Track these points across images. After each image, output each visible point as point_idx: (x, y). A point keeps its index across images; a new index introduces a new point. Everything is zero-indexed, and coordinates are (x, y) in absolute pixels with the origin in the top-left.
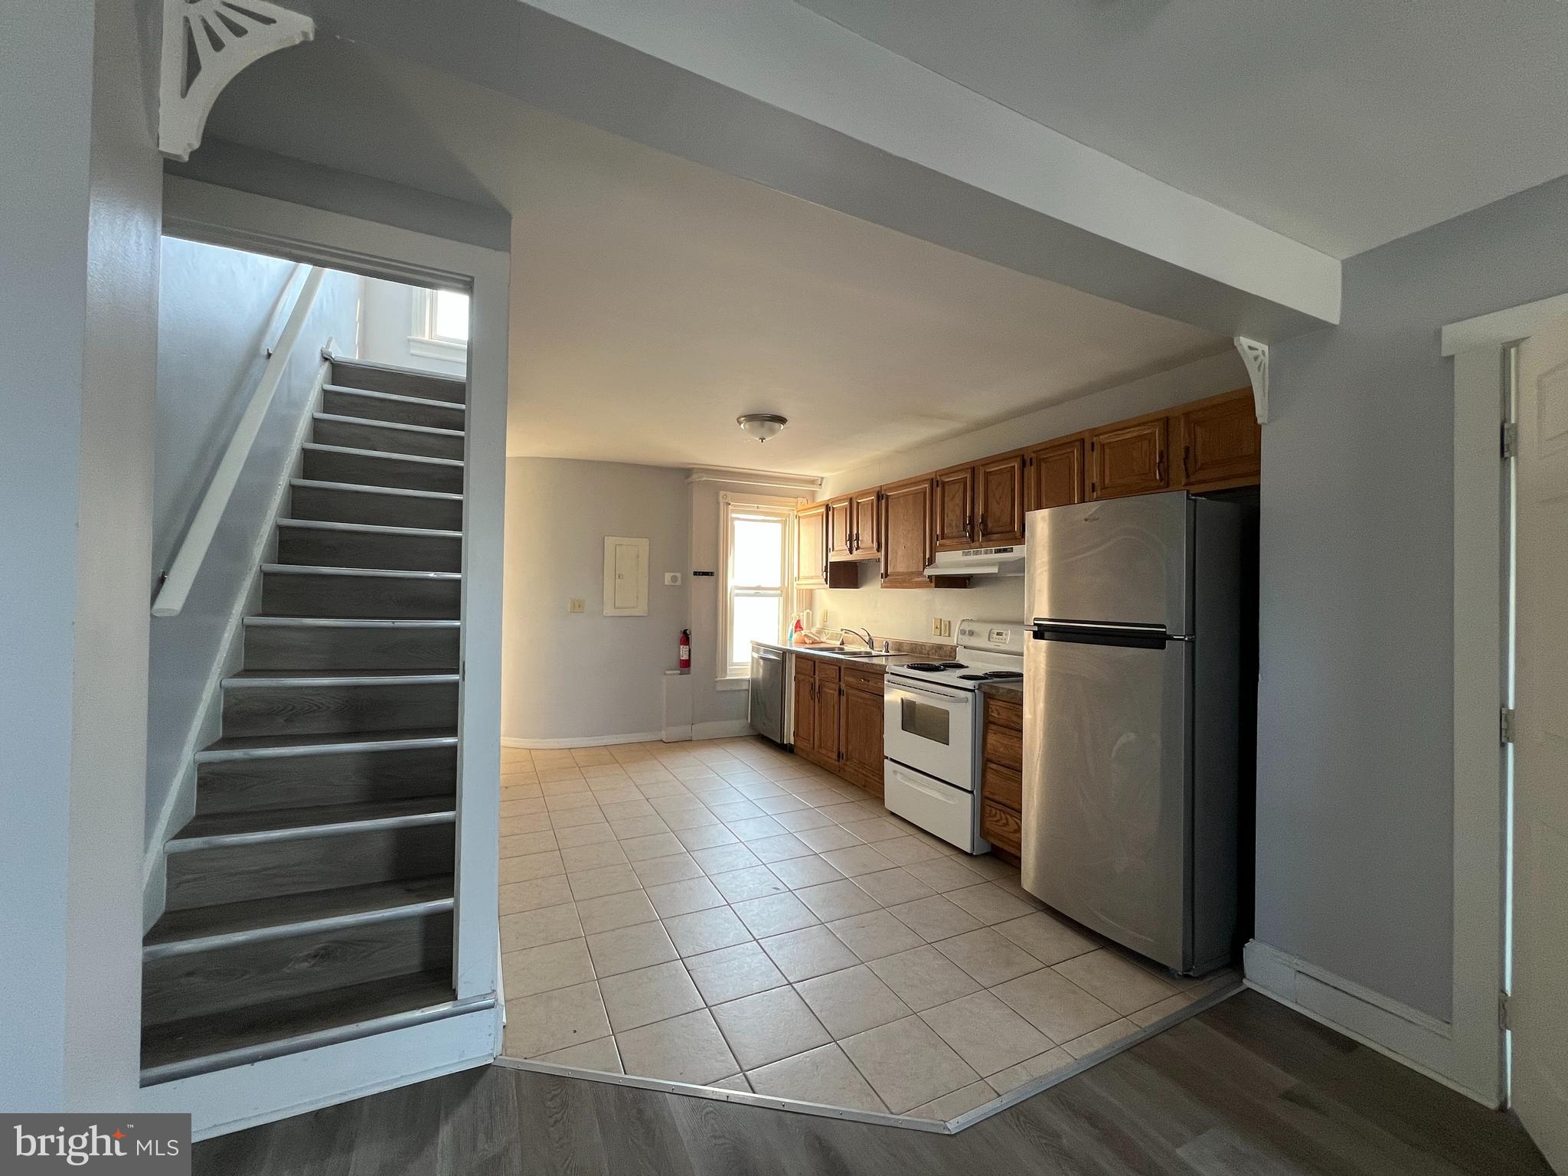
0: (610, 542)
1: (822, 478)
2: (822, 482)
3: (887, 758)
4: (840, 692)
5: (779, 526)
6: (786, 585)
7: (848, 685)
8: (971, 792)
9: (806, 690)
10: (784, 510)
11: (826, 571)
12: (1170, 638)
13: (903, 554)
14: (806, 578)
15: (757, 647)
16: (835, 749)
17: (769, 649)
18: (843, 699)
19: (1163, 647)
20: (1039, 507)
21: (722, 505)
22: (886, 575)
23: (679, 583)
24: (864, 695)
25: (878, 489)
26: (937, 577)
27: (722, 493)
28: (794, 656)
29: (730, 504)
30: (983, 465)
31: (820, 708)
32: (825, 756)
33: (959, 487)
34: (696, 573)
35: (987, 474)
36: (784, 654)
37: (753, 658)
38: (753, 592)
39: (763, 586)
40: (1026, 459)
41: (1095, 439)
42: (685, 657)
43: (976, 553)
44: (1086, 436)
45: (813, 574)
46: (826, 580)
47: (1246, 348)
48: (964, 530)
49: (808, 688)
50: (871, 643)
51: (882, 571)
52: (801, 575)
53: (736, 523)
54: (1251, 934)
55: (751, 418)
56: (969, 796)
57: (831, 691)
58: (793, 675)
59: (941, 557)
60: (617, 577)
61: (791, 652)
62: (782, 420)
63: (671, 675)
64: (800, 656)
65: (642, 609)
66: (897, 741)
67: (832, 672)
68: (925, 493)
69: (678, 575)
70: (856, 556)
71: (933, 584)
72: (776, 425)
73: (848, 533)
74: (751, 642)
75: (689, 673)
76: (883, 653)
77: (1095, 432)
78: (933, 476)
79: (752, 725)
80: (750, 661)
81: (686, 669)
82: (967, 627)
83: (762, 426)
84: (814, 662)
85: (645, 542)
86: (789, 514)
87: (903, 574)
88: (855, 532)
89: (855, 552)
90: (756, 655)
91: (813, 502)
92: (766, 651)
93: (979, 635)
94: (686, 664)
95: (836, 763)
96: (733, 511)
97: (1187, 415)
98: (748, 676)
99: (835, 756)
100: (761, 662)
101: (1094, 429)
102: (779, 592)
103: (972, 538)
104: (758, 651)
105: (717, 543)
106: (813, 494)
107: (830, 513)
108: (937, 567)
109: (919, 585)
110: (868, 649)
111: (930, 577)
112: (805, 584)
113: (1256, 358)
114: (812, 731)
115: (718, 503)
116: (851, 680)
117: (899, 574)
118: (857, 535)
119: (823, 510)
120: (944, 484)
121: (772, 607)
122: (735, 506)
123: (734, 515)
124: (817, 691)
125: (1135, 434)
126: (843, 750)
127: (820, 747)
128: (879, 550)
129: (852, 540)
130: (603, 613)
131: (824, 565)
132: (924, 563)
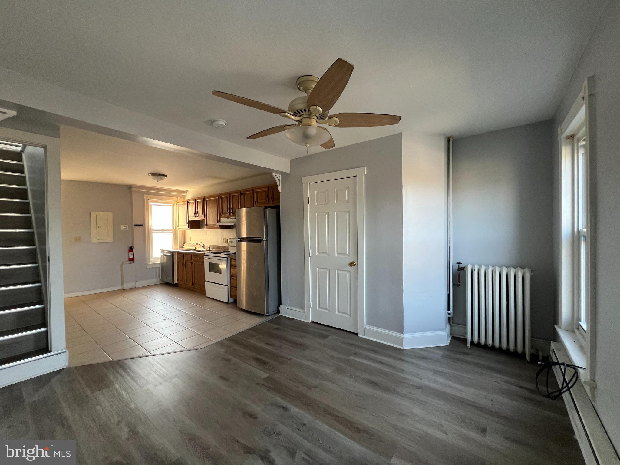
0: (93, 214)
1: (187, 191)
2: (187, 192)
3: (206, 281)
4: (192, 263)
5: (171, 207)
6: (175, 228)
7: (195, 261)
8: (227, 286)
9: (181, 264)
10: (173, 202)
11: (188, 223)
12: (263, 240)
13: (212, 218)
14: (181, 226)
15: (163, 251)
16: (191, 282)
17: (167, 252)
18: (193, 265)
19: (261, 242)
20: (245, 207)
21: (145, 200)
22: (207, 225)
23: (127, 229)
24: (199, 263)
25: (204, 197)
26: (221, 226)
27: (145, 195)
28: (176, 253)
29: (149, 199)
30: (232, 193)
31: (186, 269)
32: (188, 285)
33: (226, 199)
34: (135, 225)
35: (233, 196)
36: (173, 253)
37: (161, 255)
38: (161, 231)
39: (165, 229)
40: (242, 193)
41: (255, 190)
42: (132, 257)
43: (231, 219)
44: (254, 188)
45: (184, 224)
46: (188, 227)
47: (275, 176)
48: (228, 212)
49: (181, 263)
50: (204, 247)
51: (206, 224)
52: (179, 225)
53: (152, 206)
54: (281, 304)
55: (153, 174)
56: (227, 287)
57: (189, 264)
58: (177, 259)
59: (222, 219)
60: (98, 227)
61: (175, 252)
62: (165, 176)
63: (126, 264)
64: (179, 253)
65: (111, 239)
66: (209, 275)
67: (189, 257)
68: (217, 200)
69: (127, 226)
70: (198, 219)
71: (220, 228)
72: (163, 177)
73: (195, 211)
74: (161, 250)
75: (133, 263)
76: (208, 250)
77: (256, 188)
78: (219, 195)
79: (162, 280)
80: (160, 257)
81: (132, 261)
82: (231, 240)
83: (157, 177)
84: (183, 255)
85: (110, 215)
86: (175, 203)
87: (212, 225)
88: (197, 211)
89: (197, 217)
90: (162, 254)
91: (184, 199)
92: (166, 253)
93: (234, 242)
94: (132, 260)
95: (191, 286)
96: (150, 202)
97: (272, 187)
98: (160, 262)
99: (191, 284)
100: (165, 257)
101: (256, 187)
102: (172, 231)
103: (230, 214)
104: (163, 252)
105: (144, 213)
106: (184, 196)
107: (189, 204)
108: (221, 223)
109: (216, 228)
110: (203, 249)
111: (219, 226)
112: (181, 228)
113: (277, 178)
114: (183, 278)
115: (144, 199)
116: (195, 259)
117: (211, 225)
118: (198, 212)
119: (186, 203)
120: (222, 198)
121: (170, 237)
122: (151, 200)
123: (151, 203)
124: (185, 264)
125: (263, 190)
126: (193, 282)
127: (186, 282)
128: (204, 217)
129: (196, 213)
130: (91, 241)
131: (187, 221)
132: (218, 221)
